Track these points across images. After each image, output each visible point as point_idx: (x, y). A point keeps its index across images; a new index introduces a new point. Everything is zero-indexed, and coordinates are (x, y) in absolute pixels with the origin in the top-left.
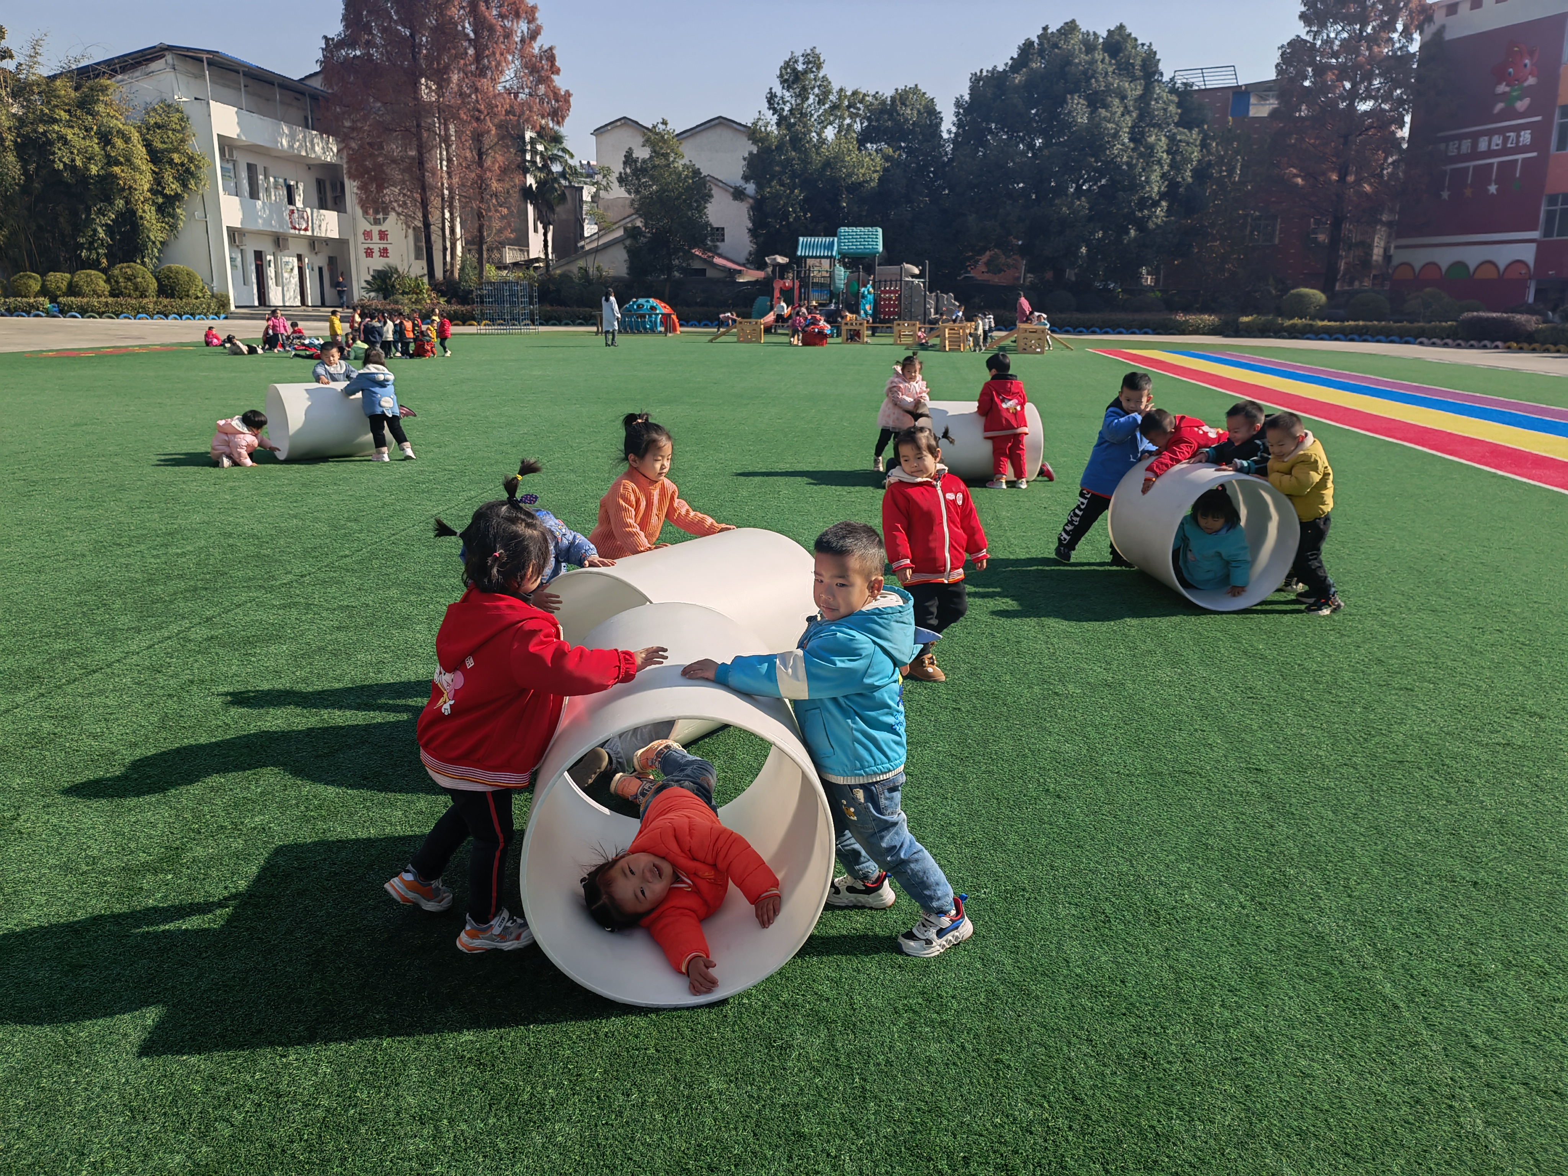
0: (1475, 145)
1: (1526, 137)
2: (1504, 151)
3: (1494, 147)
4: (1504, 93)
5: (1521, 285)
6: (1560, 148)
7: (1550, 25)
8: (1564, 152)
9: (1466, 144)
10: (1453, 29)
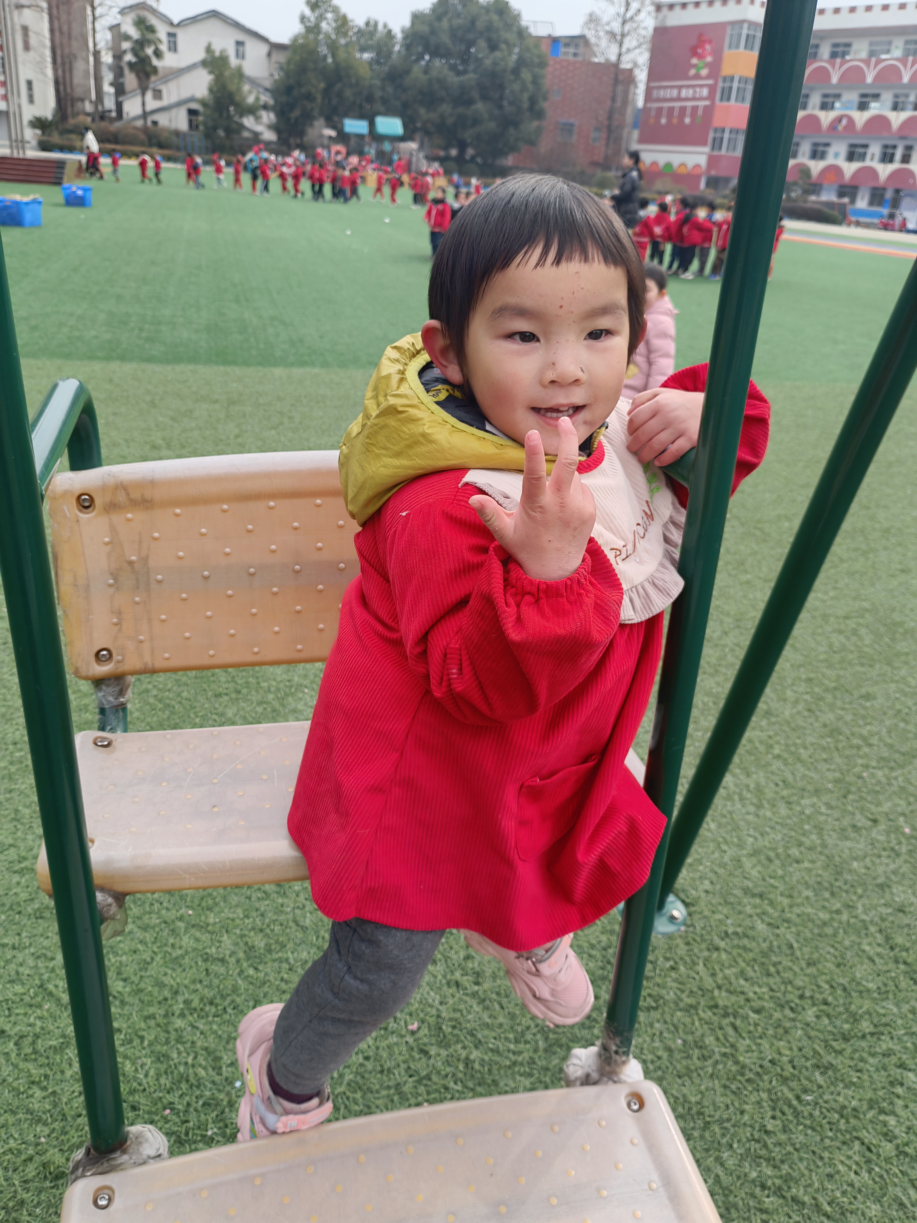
0: (679, 93)
1: (705, 92)
2: (694, 99)
4: (696, 64)
5: (698, 177)
6: (721, 99)
7: (721, 27)
8: (725, 103)
9: (675, 92)
10: (671, 20)
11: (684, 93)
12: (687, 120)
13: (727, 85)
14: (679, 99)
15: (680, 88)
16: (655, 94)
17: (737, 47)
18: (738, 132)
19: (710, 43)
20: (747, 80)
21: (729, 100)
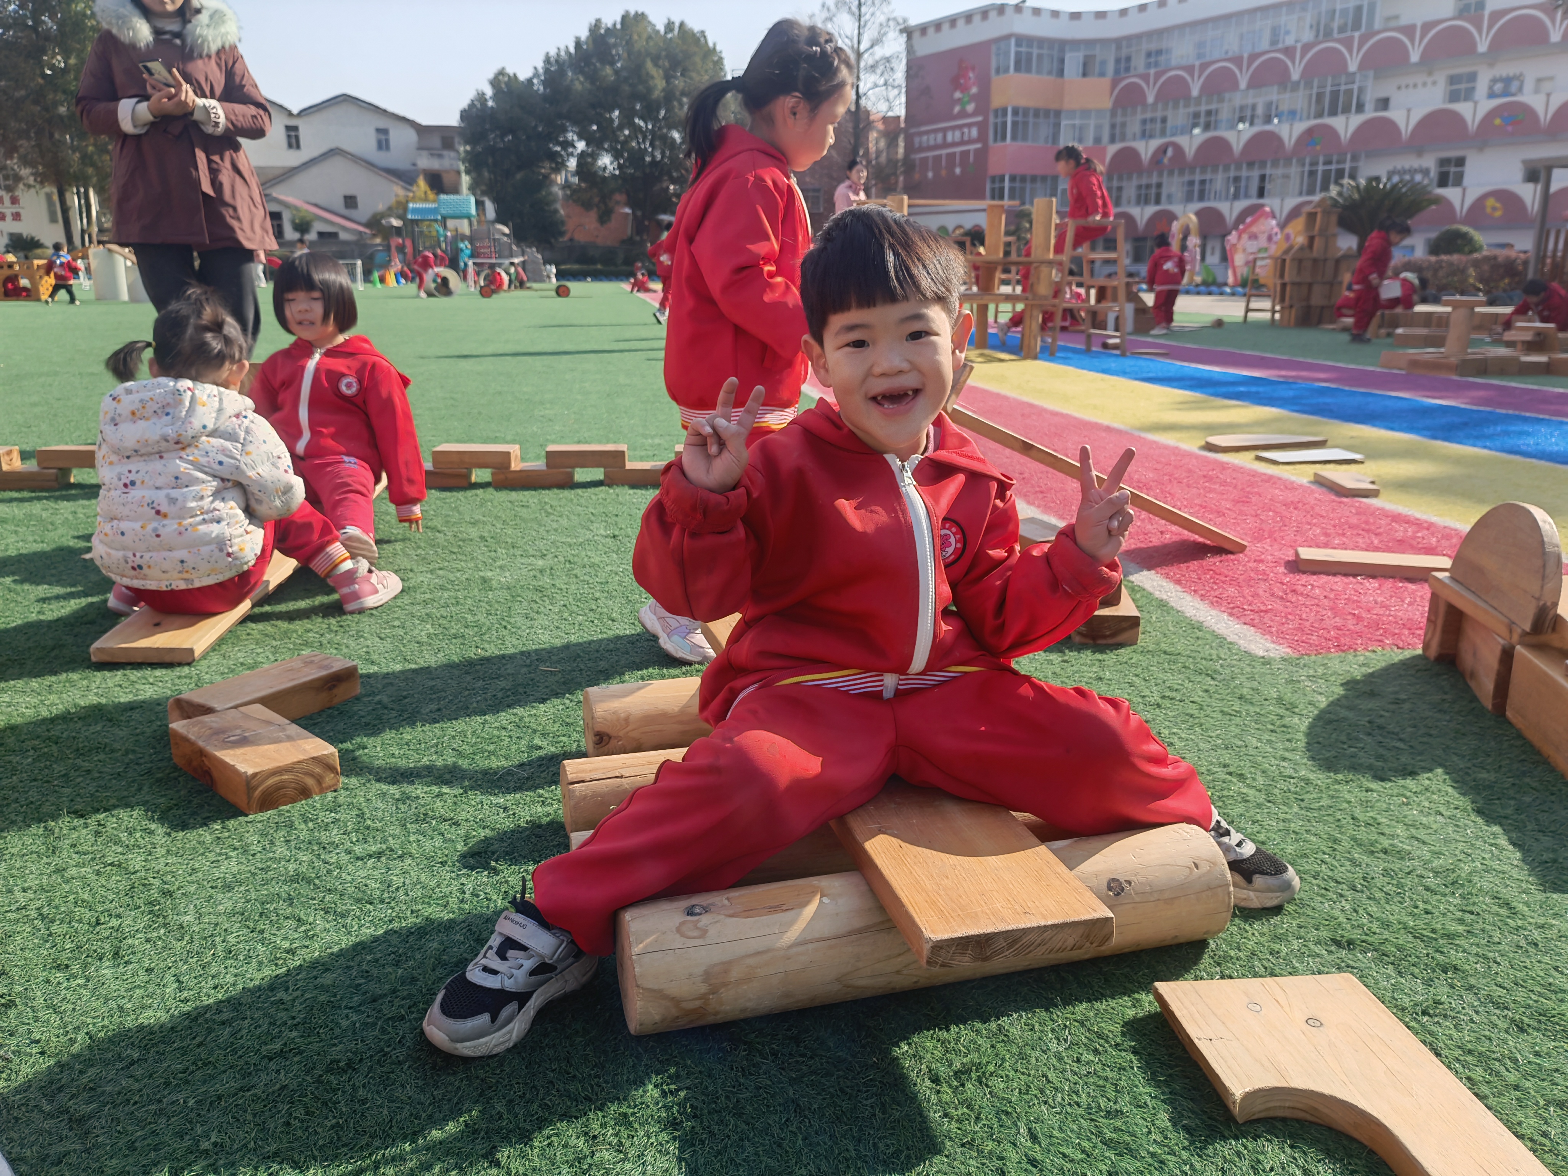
1: (974, 132)
2: (962, 143)
3: (956, 139)
4: (960, 99)
6: (995, 140)
7: (983, 48)
8: (1000, 144)
9: (940, 136)
10: (926, 47)
12: (958, 171)
13: (1000, 120)
14: (945, 145)
15: (944, 131)
16: (917, 140)
17: (1007, 70)
18: (1023, 179)
19: (973, 69)
20: (1026, 111)
21: (1004, 138)
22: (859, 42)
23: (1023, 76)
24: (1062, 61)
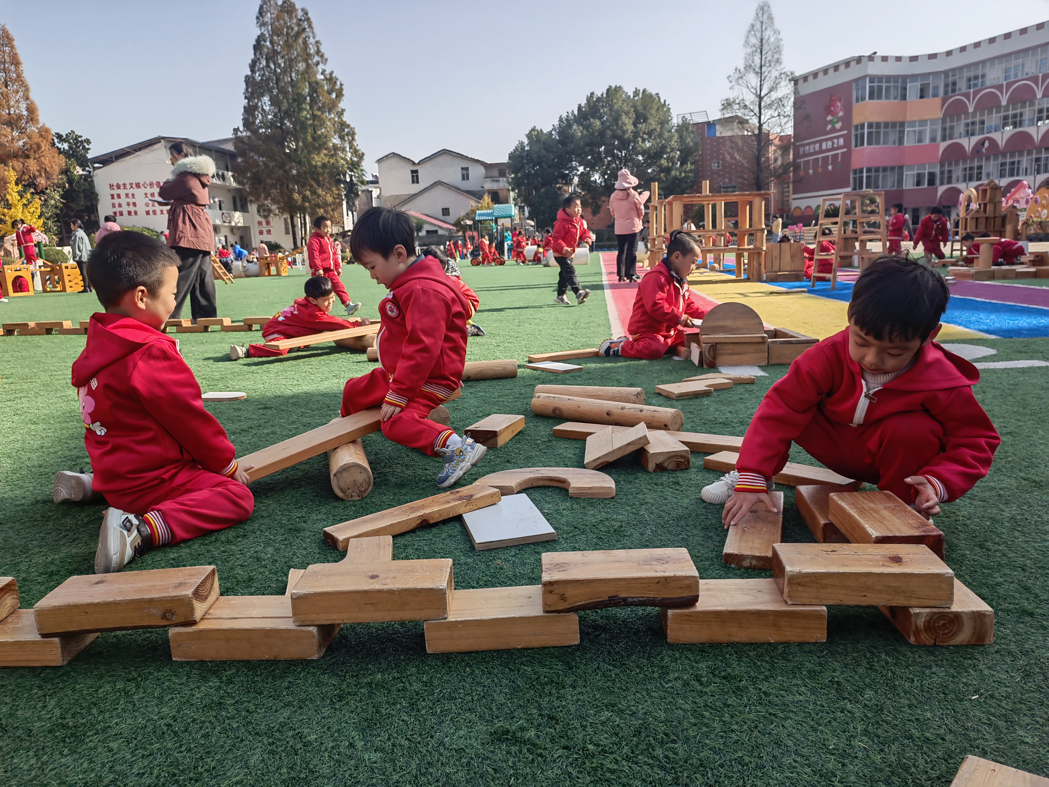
0: (821, 146)
1: (841, 141)
2: (833, 149)
3: (829, 147)
4: (831, 120)
6: (856, 146)
7: (846, 86)
8: (859, 148)
9: (817, 146)
10: (807, 89)
11: (824, 147)
12: (830, 168)
13: (859, 132)
14: (821, 151)
15: (820, 142)
16: (801, 149)
17: (863, 99)
18: (877, 170)
19: (840, 100)
20: (878, 125)
21: (862, 144)
22: (761, 91)
23: (876, 101)
24: (905, 89)
